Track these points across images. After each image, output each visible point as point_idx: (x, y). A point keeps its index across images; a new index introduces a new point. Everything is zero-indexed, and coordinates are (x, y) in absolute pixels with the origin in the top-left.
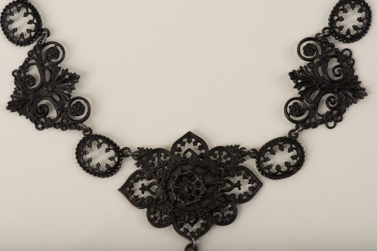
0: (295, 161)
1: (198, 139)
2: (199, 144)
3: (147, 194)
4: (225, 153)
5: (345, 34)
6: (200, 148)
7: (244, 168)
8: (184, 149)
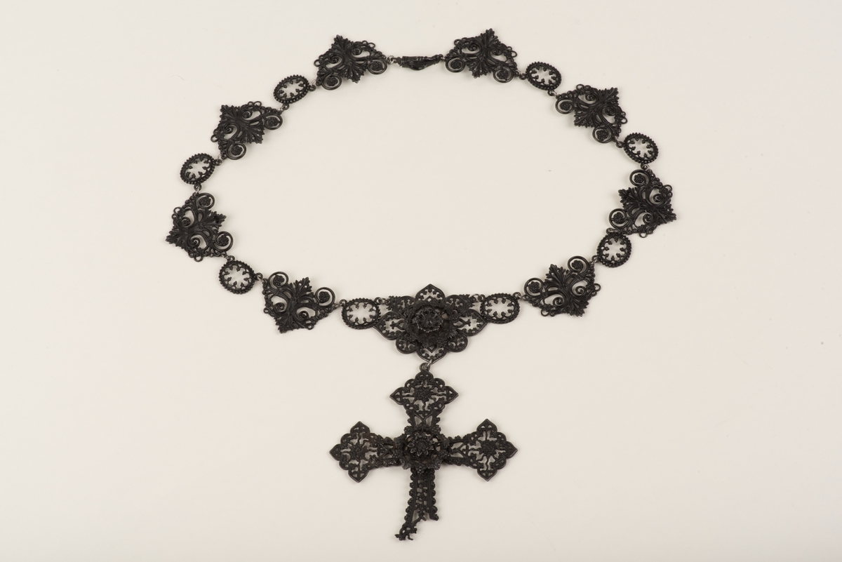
0: (510, 314)
1: (437, 290)
2: (438, 293)
3: (396, 329)
4: (458, 300)
5: (610, 259)
6: (438, 296)
7: (473, 311)
8: (426, 297)
